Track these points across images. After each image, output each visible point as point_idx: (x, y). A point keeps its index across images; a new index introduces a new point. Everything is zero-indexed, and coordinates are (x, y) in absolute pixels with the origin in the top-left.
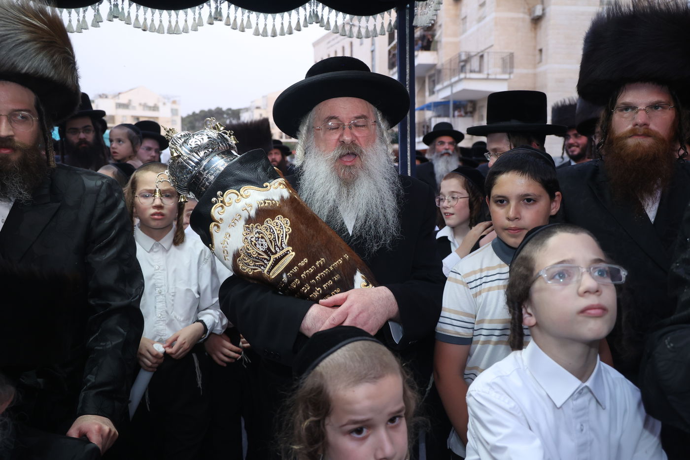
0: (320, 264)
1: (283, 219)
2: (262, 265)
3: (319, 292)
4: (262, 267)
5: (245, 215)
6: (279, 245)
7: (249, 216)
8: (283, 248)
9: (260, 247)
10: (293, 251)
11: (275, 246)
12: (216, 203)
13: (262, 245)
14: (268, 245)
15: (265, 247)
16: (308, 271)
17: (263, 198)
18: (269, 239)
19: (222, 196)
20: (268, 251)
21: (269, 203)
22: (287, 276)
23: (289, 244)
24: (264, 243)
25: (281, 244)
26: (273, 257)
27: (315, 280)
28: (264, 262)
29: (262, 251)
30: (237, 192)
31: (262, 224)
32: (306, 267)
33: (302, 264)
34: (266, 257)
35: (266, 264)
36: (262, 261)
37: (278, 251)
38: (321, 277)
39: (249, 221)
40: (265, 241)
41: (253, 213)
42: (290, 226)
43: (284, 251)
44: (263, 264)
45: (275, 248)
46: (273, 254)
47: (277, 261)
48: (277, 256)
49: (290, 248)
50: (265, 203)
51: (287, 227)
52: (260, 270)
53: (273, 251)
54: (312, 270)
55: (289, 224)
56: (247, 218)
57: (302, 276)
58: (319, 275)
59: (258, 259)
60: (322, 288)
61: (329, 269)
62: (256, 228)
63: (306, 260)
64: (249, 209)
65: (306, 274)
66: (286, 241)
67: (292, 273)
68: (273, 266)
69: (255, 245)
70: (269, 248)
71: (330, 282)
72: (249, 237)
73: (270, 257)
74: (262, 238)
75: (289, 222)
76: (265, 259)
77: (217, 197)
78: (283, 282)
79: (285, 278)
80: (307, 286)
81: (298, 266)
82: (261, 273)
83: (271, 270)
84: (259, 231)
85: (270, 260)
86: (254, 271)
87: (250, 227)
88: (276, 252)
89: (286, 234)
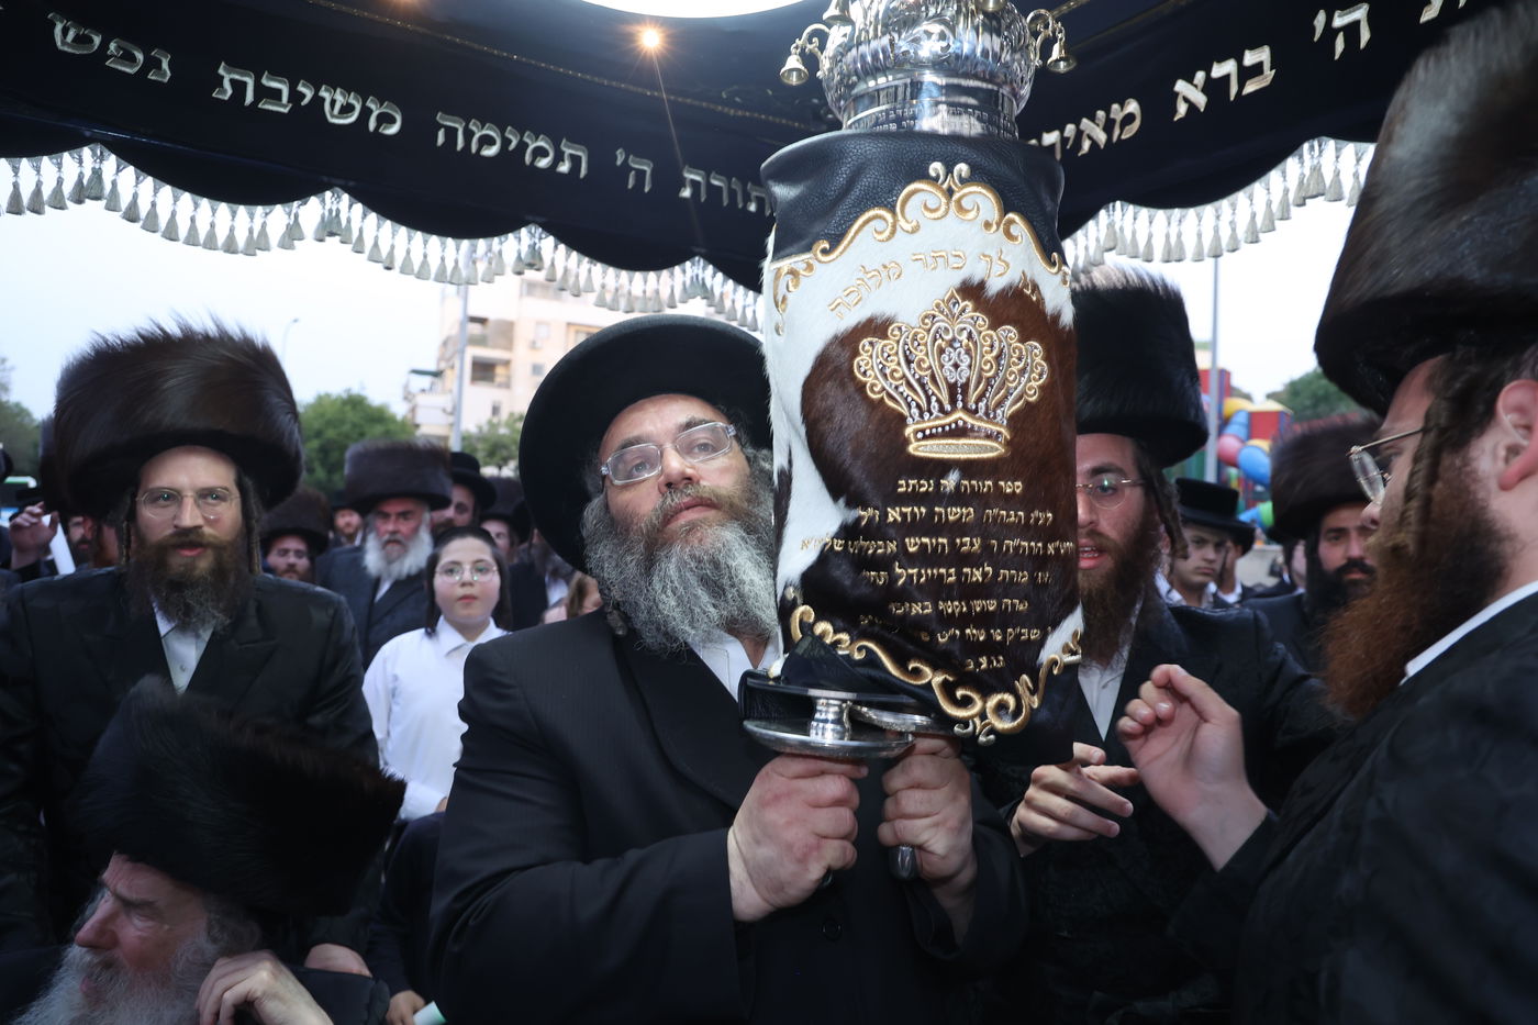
0: (1038, 519)
1: (1039, 360)
2: (918, 406)
3: (985, 575)
4: (915, 411)
5: (976, 272)
6: (991, 405)
7: (982, 285)
8: (993, 418)
9: (948, 366)
10: (1008, 443)
11: (983, 395)
12: (935, 180)
13: (956, 366)
14: (968, 379)
15: (958, 378)
16: (1004, 513)
18: (982, 369)
19: (963, 181)
20: (958, 393)
22: (958, 486)
23: (1010, 422)
24: (964, 366)
25: (997, 407)
26: (959, 414)
27: (1000, 546)
28: (929, 402)
29: (946, 379)
30: (997, 211)
31: (993, 326)
32: (1009, 501)
33: (1007, 487)
34: (945, 397)
35: (931, 414)
37: (981, 413)
38: (1017, 548)
39: (972, 291)
40: (970, 366)
41: (995, 285)
42: (1041, 388)
43: (992, 427)
44: (924, 404)
45: (978, 400)
46: (965, 408)
47: (960, 432)
48: (969, 420)
49: (1007, 434)
51: (1035, 384)
52: (905, 410)
53: (972, 404)
54: (1012, 519)
55: (1042, 381)
56: (976, 280)
57: (987, 512)
58: (1017, 542)
59: (923, 386)
60: (996, 574)
61: (1045, 547)
62: (974, 320)
63: (1018, 486)
64: (995, 266)
65: (996, 517)
66: (1009, 408)
67: (972, 487)
68: (945, 434)
69: (941, 351)
70: (965, 386)
71: (1024, 577)
72: (942, 323)
73: (954, 408)
74: (968, 352)
75: (1047, 376)
76: (938, 401)
77: (949, 171)
78: (938, 485)
79: (950, 481)
80: (977, 542)
81: (996, 484)
82: (901, 420)
83: (932, 436)
84: (975, 333)
85: (947, 414)
86: (886, 400)
87: (962, 304)
88: (976, 411)
89: (1020, 397)
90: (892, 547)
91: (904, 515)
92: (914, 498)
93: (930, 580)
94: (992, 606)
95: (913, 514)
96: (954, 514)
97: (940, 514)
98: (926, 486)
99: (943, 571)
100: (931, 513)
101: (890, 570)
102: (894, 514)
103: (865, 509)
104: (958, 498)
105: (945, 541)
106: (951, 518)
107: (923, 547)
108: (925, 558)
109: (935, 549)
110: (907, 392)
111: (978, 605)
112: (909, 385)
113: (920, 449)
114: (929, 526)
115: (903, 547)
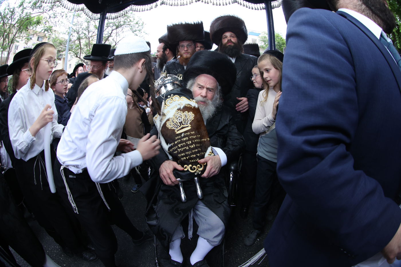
0: (198, 136)
1: (192, 114)
3: (194, 146)
4: (176, 128)
5: (179, 107)
6: (186, 122)
7: (180, 108)
8: (187, 124)
9: (179, 120)
10: (191, 127)
11: (185, 122)
12: (169, 98)
13: (180, 120)
15: (180, 121)
17: (188, 103)
19: (173, 96)
20: (181, 123)
21: (189, 106)
22: (184, 135)
23: (190, 124)
24: (181, 119)
25: (187, 122)
26: (182, 126)
30: (179, 97)
31: (183, 112)
32: (193, 135)
33: (192, 133)
34: (179, 125)
36: (177, 125)
37: (185, 124)
38: (197, 141)
39: (179, 109)
41: (182, 107)
42: (194, 117)
43: (187, 125)
44: (177, 127)
45: (184, 123)
46: (183, 125)
47: (183, 128)
48: (183, 126)
49: (190, 125)
50: (188, 105)
51: (193, 117)
52: (174, 128)
53: (183, 124)
54: (195, 137)
55: (193, 116)
56: (179, 108)
57: (190, 137)
59: (176, 124)
60: (196, 146)
61: (201, 140)
62: (181, 113)
63: (194, 132)
64: (181, 105)
65: (192, 137)
66: (189, 122)
67: (186, 134)
68: (180, 129)
69: (177, 119)
70: (182, 122)
71: (199, 145)
72: (176, 115)
73: (181, 125)
74: (181, 117)
75: (194, 116)
76: (178, 125)
77: (171, 96)
78: (181, 136)
79: (183, 135)
80: (190, 142)
81: (190, 133)
82: (174, 130)
83: (179, 130)
84: (181, 114)
85: (180, 127)
86: (172, 128)
87: (178, 111)
88: (184, 124)
89: (191, 120)
90: (177, 147)
91: (177, 142)
92: (178, 139)
93: (184, 150)
94: (197, 150)
95: (179, 141)
96: (185, 139)
97: (183, 140)
98: (180, 137)
99: (185, 148)
100: (181, 140)
101: (177, 150)
102: (176, 142)
103: (172, 143)
104: (184, 137)
105: (185, 143)
106: (185, 140)
107: (181, 145)
108: (182, 147)
109: (183, 145)
110: (174, 126)
111: (194, 151)
112: (174, 125)
113: (177, 133)
114: (181, 142)
115: (178, 146)
